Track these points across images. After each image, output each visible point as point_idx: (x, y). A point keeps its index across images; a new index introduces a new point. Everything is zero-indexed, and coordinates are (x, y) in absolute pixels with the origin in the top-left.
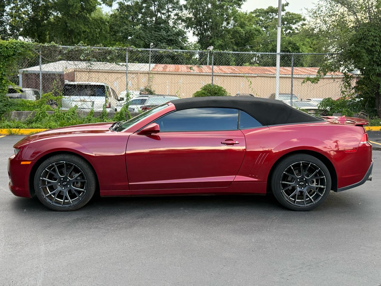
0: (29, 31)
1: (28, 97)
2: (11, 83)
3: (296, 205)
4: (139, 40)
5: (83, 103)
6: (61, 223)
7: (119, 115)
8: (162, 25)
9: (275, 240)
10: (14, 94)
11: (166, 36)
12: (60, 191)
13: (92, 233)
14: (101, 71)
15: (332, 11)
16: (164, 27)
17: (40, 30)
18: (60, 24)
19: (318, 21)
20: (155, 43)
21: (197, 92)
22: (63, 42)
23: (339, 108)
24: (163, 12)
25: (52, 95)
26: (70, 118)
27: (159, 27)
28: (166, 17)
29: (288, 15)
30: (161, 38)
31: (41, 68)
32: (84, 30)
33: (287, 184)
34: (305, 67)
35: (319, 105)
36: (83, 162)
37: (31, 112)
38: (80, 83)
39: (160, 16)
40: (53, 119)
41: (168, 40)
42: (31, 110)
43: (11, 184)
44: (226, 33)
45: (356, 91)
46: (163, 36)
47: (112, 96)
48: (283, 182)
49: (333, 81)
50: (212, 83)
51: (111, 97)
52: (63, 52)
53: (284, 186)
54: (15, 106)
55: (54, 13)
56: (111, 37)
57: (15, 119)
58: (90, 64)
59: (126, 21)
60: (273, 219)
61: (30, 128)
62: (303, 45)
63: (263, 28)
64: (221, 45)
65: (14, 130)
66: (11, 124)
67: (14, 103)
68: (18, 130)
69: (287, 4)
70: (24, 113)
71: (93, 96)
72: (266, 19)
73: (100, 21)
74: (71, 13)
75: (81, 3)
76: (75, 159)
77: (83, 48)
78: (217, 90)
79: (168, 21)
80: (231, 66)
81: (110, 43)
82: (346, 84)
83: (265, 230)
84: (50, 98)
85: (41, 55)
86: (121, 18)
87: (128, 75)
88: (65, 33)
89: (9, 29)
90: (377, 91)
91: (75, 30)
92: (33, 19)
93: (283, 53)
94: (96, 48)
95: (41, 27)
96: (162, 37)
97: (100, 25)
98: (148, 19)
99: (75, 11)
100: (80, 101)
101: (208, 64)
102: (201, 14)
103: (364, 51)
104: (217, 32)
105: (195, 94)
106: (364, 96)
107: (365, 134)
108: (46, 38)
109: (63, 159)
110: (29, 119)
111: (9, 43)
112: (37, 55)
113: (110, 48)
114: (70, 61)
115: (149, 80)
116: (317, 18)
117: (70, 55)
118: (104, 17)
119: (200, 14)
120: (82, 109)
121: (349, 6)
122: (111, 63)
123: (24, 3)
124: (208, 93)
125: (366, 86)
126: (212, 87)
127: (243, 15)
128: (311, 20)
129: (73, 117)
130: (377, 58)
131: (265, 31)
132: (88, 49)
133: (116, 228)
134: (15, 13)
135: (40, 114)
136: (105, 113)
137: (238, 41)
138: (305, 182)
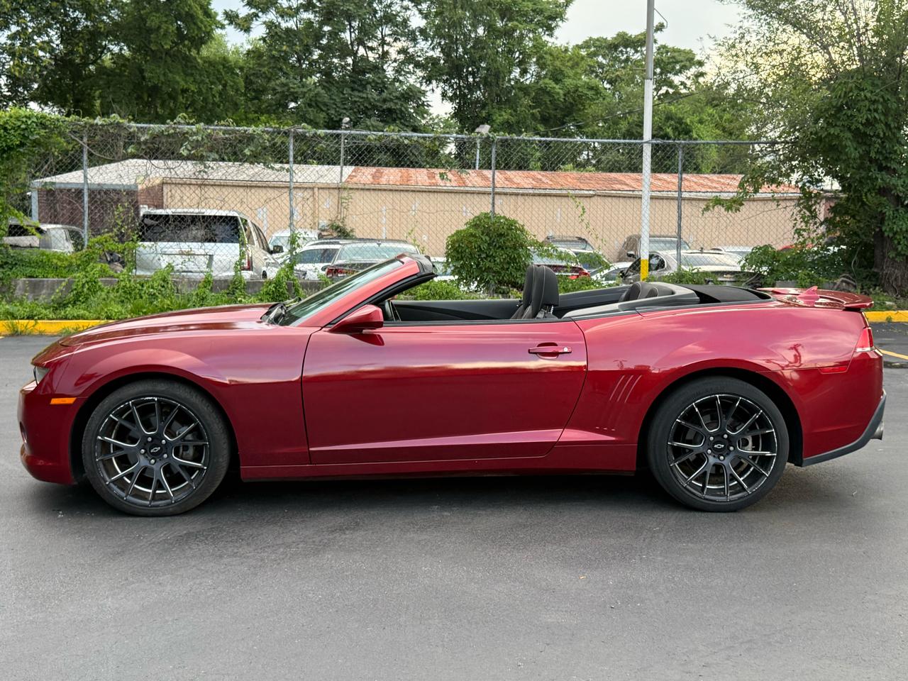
0: (52, 90)
1: (56, 244)
2: (16, 212)
3: (707, 497)
4: (315, 110)
5: (186, 258)
6: (150, 544)
7: (272, 287)
8: (368, 75)
9: (662, 581)
10: (23, 238)
11: (378, 101)
12: (145, 469)
13: (225, 568)
14: (229, 183)
15: (772, 44)
16: (374, 81)
17: (80, 88)
18: (126, 73)
19: (741, 66)
20: (353, 118)
21: (458, 232)
22: (133, 116)
23: (789, 270)
24: (370, 44)
25: (114, 240)
26: (157, 294)
27: (360, 80)
28: (377, 56)
29: (662, 53)
30: (365, 105)
31: (85, 177)
32: (183, 86)
33: (684, 449)
34: (704, 173)
35: (744, 262)
36: (201, 400)
37: (61, 282)
38: (180, 211)
39: (363, 55)
40: (116, 297)
41: (383, 111)
42: (62, 277)
43: (27, 452)
44: (521, 94)
45: (828, 230)
46: (372, 100)
47: (256, 242)
48: (676, 444)
49: (775, 207)
50: (493, 211)
51: (254, 244)
52: (140, 138)
53: (678, 452)
54: (24, 268)
55: (111, 47)
56: (249, 102)
57: (24, 297)
58: (202, 167)
59: (284, 67)
60: (655, 532)
61: (61, 319)
62: (701, 122)
63: (606, 82)
64: (508, 122)
65: (22, 324)
66: (16, 309)
67: (21, 260)
68: (32, 322)
69: (660, 27)
70: (45, 283)
71: (209, 241)
72: (613, 63)
73: (222, 66)
74: (154, 48)
75: (177, 23)
76: (181, 392)
77: (186, 128)
78: (503, 228)
79: (382, 67)
80: (531, 173)
81: (247, 118)
82: (806, 212)
83: (637, 557)
84: (107, 247)
85: (86, 146)
86: (272, 58)
87: (294, 192)
88: (140, 94)
89: (5, 85)
90: (877, 230)
91: (164, 87)
92: (62, 62)
93: (659, 141)
94: (218, 130)
95: (82, 81)
96: (370, 104)
97: (221, 74)
98: (335, 61)
99: (163, 43)
100: (180, 254)
101: (477, 167)
102: (461, 50)
103: (849, 135)
104: (499, 92)
105: (453, 236)
106: (847, 240)
107: (867, 328)
108: (93, 105)
109: (152, 392)
110: (57, 297)
111: (11, 117)
112: (76, 147)
113: (251, 129)
114: (155, 159)
115: (340, 203)
116: (738, 59)
117: (156, 146)
118: (231, 57)
119: (458, 49)
120: (185, 274)
121: (811, 31)
122: (253, 164)
123: (41, 23)
124: (483, 233)
125: (853, 217)
126: (493, 220)
127: (559, 53)
128: (723, 63)
129: (164, 292)
130: (877, 152)
131: (609, 89)
132: (198, 130)
133: (281, 556)
134: (21, 48)
135: (83, 285)
136: (240, 282)
137: (548, 113)
138: (727, 444)
